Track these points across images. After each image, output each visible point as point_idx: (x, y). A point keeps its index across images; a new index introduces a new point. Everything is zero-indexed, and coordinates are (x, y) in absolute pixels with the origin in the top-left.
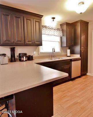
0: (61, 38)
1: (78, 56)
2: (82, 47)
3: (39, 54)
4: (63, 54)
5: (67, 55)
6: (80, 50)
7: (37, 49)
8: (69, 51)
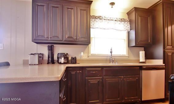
0: (129, 33)
1: (159, 62)
2: (168, 45)
3: (88, 56)
4: (132, 58)
5: (139, 60)
6: (164, 52)
7: (87, 49)
8: (142, 54)
